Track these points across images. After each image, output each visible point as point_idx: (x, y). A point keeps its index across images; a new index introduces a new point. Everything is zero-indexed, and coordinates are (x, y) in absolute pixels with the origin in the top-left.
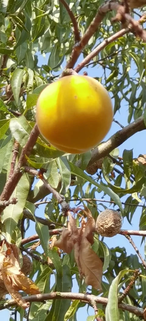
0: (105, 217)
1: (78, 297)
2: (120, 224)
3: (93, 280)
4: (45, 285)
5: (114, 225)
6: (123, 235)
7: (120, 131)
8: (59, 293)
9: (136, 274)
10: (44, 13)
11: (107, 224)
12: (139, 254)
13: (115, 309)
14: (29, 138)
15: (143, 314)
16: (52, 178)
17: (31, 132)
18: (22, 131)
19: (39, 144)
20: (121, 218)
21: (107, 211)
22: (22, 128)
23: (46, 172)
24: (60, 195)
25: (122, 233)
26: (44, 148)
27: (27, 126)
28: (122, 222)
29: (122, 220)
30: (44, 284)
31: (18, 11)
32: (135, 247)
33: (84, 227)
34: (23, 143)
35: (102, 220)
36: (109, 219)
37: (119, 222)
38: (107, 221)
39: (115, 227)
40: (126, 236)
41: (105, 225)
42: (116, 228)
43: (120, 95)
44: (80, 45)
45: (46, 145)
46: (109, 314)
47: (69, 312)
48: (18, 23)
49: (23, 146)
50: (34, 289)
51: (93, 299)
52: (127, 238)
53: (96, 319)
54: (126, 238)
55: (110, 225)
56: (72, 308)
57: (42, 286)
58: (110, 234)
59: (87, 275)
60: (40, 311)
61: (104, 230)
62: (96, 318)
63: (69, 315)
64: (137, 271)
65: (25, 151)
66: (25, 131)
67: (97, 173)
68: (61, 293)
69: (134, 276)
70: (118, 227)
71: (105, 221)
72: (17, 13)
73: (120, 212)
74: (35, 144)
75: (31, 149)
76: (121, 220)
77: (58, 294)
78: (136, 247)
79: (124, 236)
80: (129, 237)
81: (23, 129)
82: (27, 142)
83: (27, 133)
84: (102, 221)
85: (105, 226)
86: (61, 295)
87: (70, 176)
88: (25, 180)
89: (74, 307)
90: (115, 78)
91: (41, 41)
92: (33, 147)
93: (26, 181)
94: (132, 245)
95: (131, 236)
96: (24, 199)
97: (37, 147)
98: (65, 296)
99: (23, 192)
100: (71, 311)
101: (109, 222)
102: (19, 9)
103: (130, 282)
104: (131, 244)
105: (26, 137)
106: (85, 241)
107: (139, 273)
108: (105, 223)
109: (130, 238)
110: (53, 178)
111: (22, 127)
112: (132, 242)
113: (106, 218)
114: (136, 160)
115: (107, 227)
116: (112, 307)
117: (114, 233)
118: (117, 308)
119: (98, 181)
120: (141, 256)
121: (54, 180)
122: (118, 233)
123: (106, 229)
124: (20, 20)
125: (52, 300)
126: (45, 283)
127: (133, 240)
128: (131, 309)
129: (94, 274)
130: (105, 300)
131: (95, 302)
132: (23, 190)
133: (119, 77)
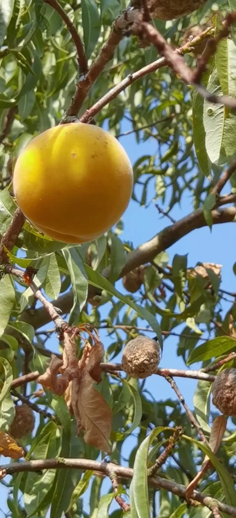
0: (135, 348)
1: (90, 466)
2: (157, 360)
3: (96, 437)
4: (47, 448)
5: (147, 360)
6: (162, 377)
7: (169, 227)
8: (63, 460)
9: (176, 434)
10: (68, 54)
11: (138, 359)
12: (185, 405)
13: (142, 485)
14: (12, 222)
15: (185, 494)
16: (50, 284)
17: (15, 212)
18: (3, 212)
19: (28, 230)
20: (158, 351)
21: (139, 339)
22: (3, 207)
23: (36, 273)
24: (55, 309)
25: (159, 373)
26: (35, 237)
27: (11, 205)
28: (160, 356)
29: (160, 354)
30: (46, 446)
31: (21, 44)
32: (179, 394)
33: (88, 357)
34: (3, 230)
35: (130, 352)
36: (140, 352)
37: (155, 356)
38: (137, 353)
39: (149, 363)
40: (167, 378)
41: (134, 360)
42: (150, 366)
43: (180, 181)
44: (87, 79)
45: (38, 234)
46: (134, 493)
47: (78, 489)
48: (20, 61)
49: (3, 234)
50: (15, 450)
51: (112, 469)
52: (168, 381)
53: (114, 499)
54: (166, 381)
55: (141, 360)
56: (83, 483)
57: (44, 450)
58: (141, 374)
59: (88, 429)
60: (37, 485)
61: (133, 368)
62: (115, 497)
63: (79, 493)
64: (178, 429)
65: (5, 240)
66: (7, 211)
67: (140, 290)
68: (65, 459)
69: (174, 437)
70: (153, 364)
71: (135, 354)
72: (20, 47)
73: (158, 341)
74: (21, 231)
75: (14, 237)
76: (158, 353)
77: (61, 461)
78: (181, 394)
79: (164, 378)
80: (171, 379)
81: (5, 208)
82: (9, 228)
83: (10, 214)
84: (130, 355)
85: (134, 362)
86: (65, 462)
87: (87, 288)
88: (9, 285)
89: (85, 481)
90: (174, 157)
91: (63, 96)
92: (18, 235)
93: (9, 287)
94: (176, 392)
95: (174, 377)
96: (6, 315)
97: (24, 235)
98: (71, 464)
99: (6, 305)
100: (81, 487)
101: (140, 355)
102: (23, 41)
103: (168, 446)
104: (173, 389)
105: (9, 219)
106: (87, 378)
107: (180, 432)
108: (135, 357)
109: (173, 382)
110: (52, 285)
111: (3, 205)
112: (175, 387)
113: (137, 350)
114: (192, 269)
115: (137, 363)
116: (139, 483)
117: (147, 372)
118: (146, 484)
119: (142, 302)
120: (187, 408)
121: (53, 287)
122: (153, 373)
123: (135, 366)
124: (24, 57)
125: (54, 470)
126: (48, 445)
127: (176, 383)
128: (168, 486)
129: (98, 428)
130: (130, 472)
131: (114, 474)
132: (5, 302)
133: (180, 155)
